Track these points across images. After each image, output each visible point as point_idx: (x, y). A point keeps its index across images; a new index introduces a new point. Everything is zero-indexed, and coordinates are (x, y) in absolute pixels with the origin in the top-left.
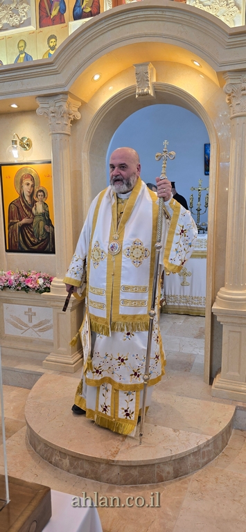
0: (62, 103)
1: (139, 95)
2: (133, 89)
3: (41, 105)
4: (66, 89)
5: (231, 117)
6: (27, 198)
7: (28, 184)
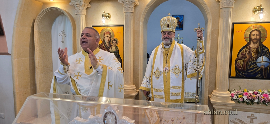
5: (220, 8)
6: (107, 44)
7: (108, 36)
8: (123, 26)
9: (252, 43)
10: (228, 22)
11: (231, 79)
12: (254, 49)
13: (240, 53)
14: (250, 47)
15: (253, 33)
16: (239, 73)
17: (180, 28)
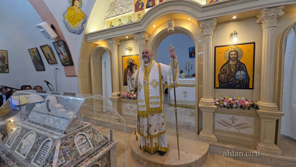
0: (143, 35)
1: (169, 31)
2: (167, 29)
3: (136, 36)
4: (144, 30)
5: (203, 35)
8: (138, 55)
9: (231, 61)
10: (209, 47)
11: (216, 89)
12: (233, 66)
14: (230, 64)
16: (222, 85)
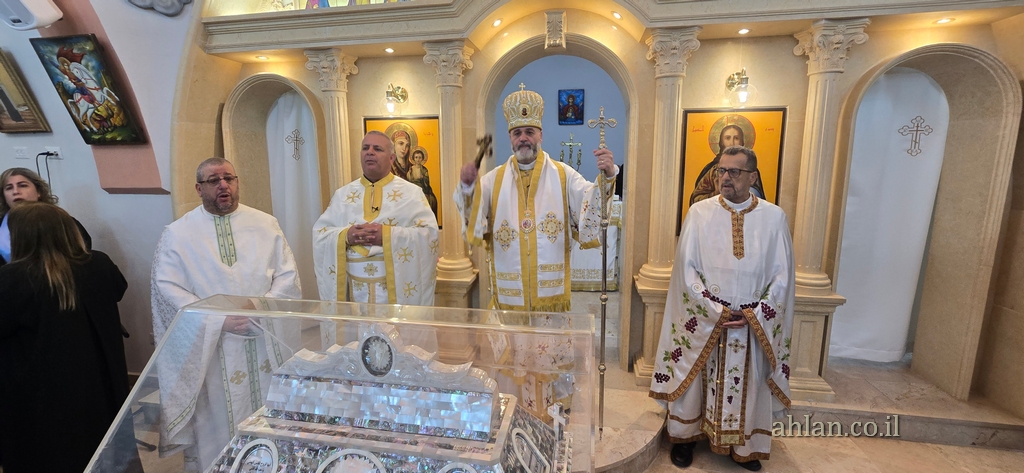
0: (457, 51)
1: (549, 46)
2: (542, 39)
3: (429, 52)
4: (463, 36)
5: (657, 76)
6: (400, 161)
7: (402, 143)
8: (437, 118)
10: (674, 111)
13: (702, 180)
15: (728, 133)
17: (576, 119)
